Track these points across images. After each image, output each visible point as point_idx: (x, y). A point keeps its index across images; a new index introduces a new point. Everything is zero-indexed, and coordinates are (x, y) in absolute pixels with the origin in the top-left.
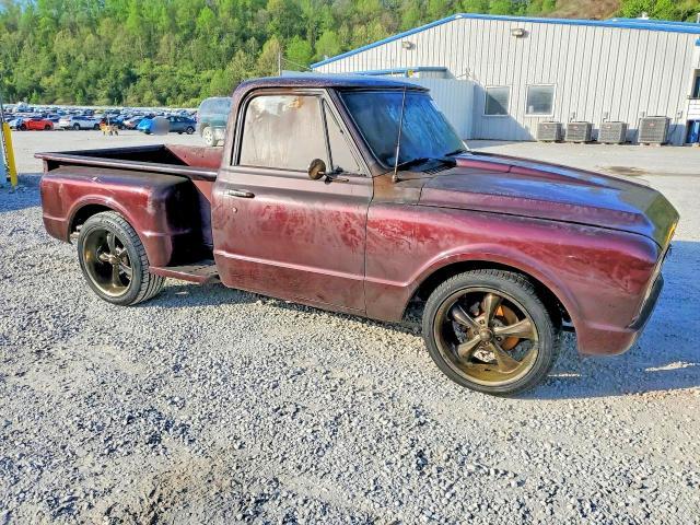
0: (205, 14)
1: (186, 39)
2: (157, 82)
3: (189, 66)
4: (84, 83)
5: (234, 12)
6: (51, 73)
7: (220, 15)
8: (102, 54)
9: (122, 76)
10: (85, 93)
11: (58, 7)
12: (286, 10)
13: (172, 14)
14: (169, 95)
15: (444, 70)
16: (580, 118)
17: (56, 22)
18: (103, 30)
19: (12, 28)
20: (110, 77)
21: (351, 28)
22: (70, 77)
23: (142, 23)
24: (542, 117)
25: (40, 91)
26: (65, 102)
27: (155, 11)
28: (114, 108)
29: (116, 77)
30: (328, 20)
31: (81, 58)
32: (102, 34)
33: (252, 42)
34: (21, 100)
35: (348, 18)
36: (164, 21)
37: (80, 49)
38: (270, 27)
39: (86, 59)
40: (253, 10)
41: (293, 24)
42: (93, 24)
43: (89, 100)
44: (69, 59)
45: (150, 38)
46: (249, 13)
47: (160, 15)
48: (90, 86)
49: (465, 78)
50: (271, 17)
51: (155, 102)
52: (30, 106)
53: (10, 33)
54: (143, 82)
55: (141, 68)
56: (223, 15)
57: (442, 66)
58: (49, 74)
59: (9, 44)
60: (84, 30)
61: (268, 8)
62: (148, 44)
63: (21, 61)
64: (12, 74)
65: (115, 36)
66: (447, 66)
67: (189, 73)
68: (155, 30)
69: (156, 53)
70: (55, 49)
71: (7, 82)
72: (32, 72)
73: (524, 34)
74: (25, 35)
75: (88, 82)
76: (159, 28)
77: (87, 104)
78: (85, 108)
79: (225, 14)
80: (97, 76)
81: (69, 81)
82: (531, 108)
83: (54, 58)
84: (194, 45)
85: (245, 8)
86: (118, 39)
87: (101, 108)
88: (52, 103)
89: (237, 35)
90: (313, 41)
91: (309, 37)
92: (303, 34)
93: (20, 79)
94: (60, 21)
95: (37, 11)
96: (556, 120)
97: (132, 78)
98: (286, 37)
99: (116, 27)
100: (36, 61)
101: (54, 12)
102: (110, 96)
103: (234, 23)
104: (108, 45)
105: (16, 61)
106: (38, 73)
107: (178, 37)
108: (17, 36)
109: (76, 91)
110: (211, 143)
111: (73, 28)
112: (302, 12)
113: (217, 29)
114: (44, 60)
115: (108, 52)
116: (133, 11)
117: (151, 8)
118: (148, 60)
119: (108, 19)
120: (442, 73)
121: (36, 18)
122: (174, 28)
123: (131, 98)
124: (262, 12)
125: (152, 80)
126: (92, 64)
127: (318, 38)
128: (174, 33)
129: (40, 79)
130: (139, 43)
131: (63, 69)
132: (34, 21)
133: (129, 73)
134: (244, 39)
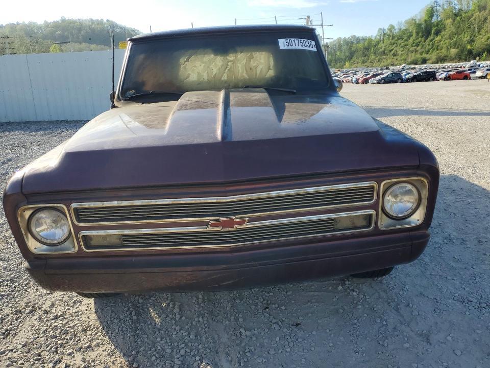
71: (469, 47)
93: (478, 44)
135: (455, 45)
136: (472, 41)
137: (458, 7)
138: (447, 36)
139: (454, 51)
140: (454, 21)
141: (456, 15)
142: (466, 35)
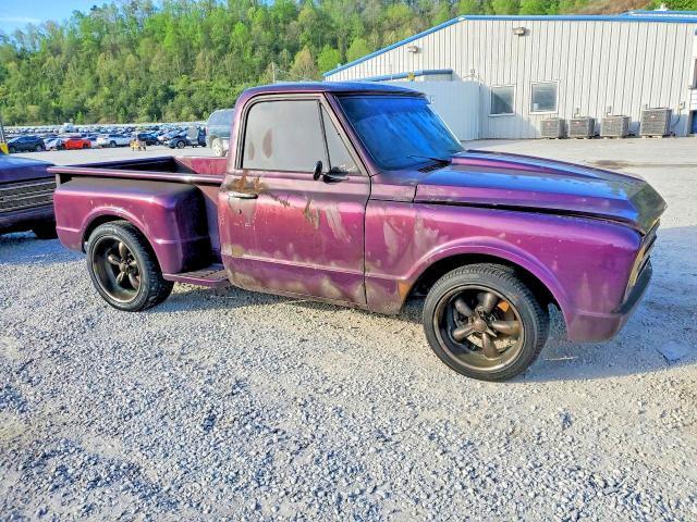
0: (239, 28)
1: (222, 54)
2: (195, 97)
3: (224, 79)
4: (126, 102)
5: (266, 25)
6: (94, 94)
7: (254, 29)
8: (142, 74)
9: (160, 93)
10: (126, 111)
11: (99, 31)
12: (317, 20)
13: (207, 30)
14: (206, 109)
15: (450, 72)
16: (583, 114)
17: (99, 46)
18: (142, 49)
19: (57, 52)
20: (149, 95)
21: (381, 34)
22: (112, 97)
23: (179, 41)
24: (547, 114)
25: (85, 111)
26: (108, 122)
27: (191, 29)
28: (153, 125)
29: (155, 95)
30: (358, 28)
31: (122, 78)
32: (142, 54)
33: (285, 53)
34: (68, 121)
35: (379, 24)
36: (200, 37)
37: (120, 70)
38: (302, 38)
39: (127, 78)
40: (284, 22)
41: (324, 34)
42: (132, 45)
43: (130, 118)
44: (111, 80)
45: (187, 55)
46: (281, 25)
47: (196, 33)
48: (131, 106)
49: (470, 79)
50: (302, 28)
51: (192, 116)
52: (75, 127)
53: (55, 56)
54: (181, 98)
55: (178, 85)
56: (257, 28)
57: (447, 68)
58: (93, 95)
59: (54, 68)
60: (124, 51)
61: (300, 18)
62: (185, 61)
63: (66, 83)
64: (57, 96)
65: (153, 56)
66: (453, 68)
67: (225, 87)
68: (191, 47)
69: (192, 70)
70: (97, 71)
71: (53, 104)
72: (77, 94)
73: (525, 33)
74: (69, 58)
75: (129, 101)
76: (195, 44)
77: (128, 122)
78: (126, 125)
79: (259, 27)
80: (138, 95)
81: (111, 100)
82: (536, 106)
83: (98, 79)
84: (228, 60)
85: (276, 20)
86: (156, 57)
87: (142, 125)
88: (96, 122)
89: (269, 47)
90: (344, 49)
91: (340, 45)
92: (334, 43)
93: (66, 100)
94: (102, 44)
95: (80, 35)
96: (561, 116)
97: (171, 95)
98: (317, 47)
99: (154, 47)
100: (80, 83)
101: (96, 35)
102: (150, 113)
103: (266, 36)
104: (148, 64)
105: (61, 83)
106: (82, 95)
107: (213, 53)
108: (61, 59)
109: (118, 110)
110: (219, 154)
111: (114, 50)
112: (332, 22)
113: (251, 42)
114: (88, 83)
115: (147, 71)
116: (169, 30)
117: (187, 27)
118: (185, 77)
119: (147, 39)
120: (448, 76)
121: (79, 42)
122: (209, 44)
123: (169, 114)
124: (293, 24)
125: (190, 95)
126: (133, 83)
127: (349, 47)
128: (210, 48)
129: (84, 101)
130: (176, 60)
131: (106, 89)
132: (77, 45)
133: (168, 90)
134: (277, 51)
135: (32, 100)
136: (55, 96)
137: (19, 46)
138: (14, 86)
139: (33, 109)
140: (19, 65)
141: (20, 57)
142: (43, 87)
